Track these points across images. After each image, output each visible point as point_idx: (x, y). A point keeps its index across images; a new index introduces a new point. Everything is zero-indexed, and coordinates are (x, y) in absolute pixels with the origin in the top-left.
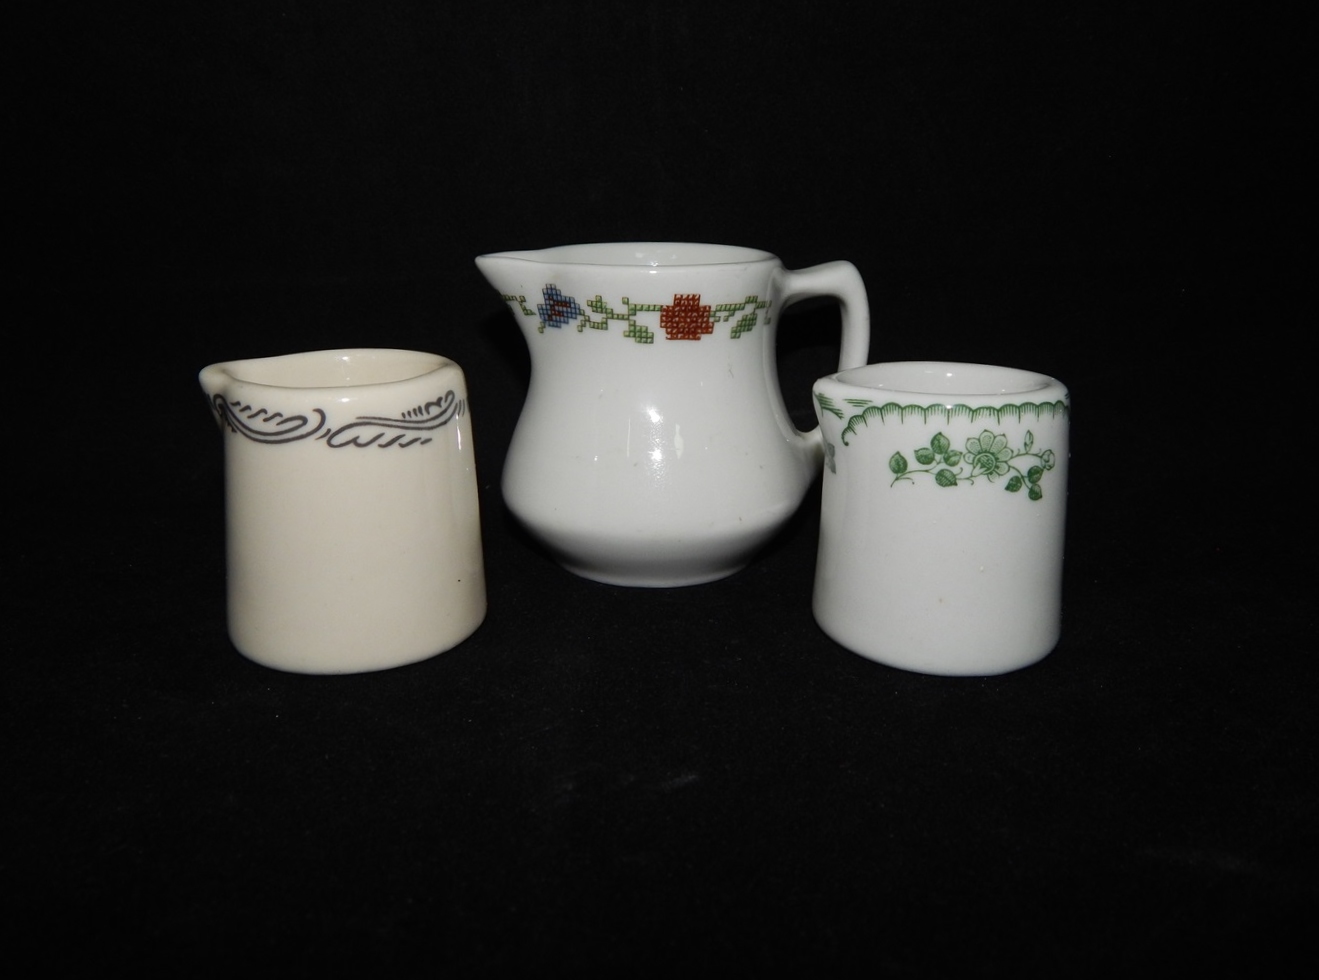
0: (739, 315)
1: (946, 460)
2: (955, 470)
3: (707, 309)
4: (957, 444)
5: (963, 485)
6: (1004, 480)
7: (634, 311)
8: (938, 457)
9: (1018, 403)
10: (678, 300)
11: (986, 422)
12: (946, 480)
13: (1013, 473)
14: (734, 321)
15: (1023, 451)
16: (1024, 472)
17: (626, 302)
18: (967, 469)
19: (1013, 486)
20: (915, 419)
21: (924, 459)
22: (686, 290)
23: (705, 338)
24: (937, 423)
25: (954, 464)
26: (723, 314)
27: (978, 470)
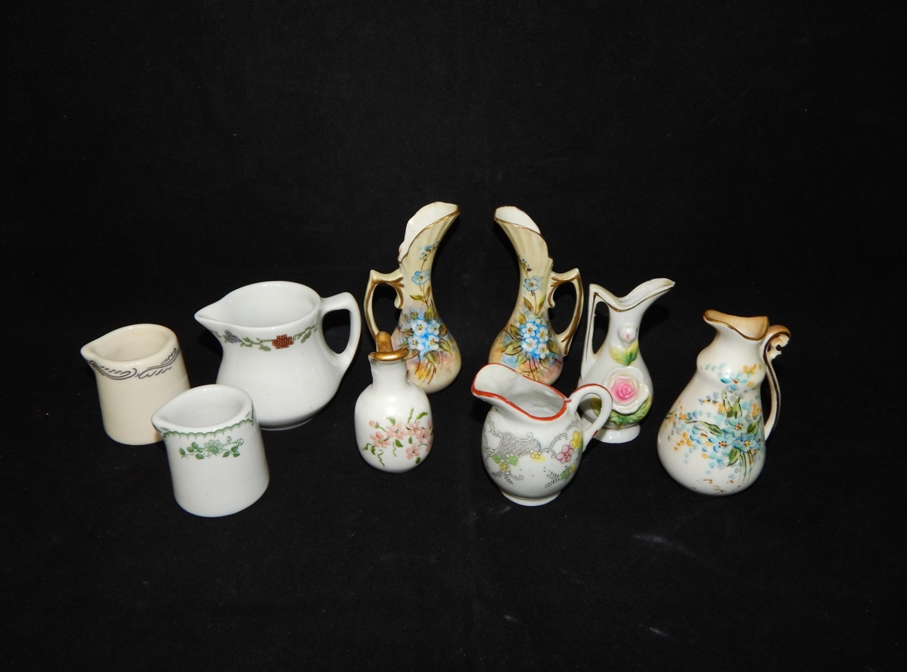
0: (303, 335)
1: (198, 451)
2: (202, 454)
3: (290, 338)
4: (201, 445)
5: (206, 459)
6: (222, 454)
7: (262, 342)
8: (195, 450)
9: (222, 428)
10: (278, 337)
11: (211, 437)
12: (200, 457)
13: (225, 451)
14: (301, 338)
15: (227, 443)
16: (230, 449)
17: (258, 339)
18: (207, 453)
19: (226, 455)
20: (184, 438)
21: (191, 451)
22: (281, 334)
23: (291, 346)
24: (192, 439)
25: (201, 452)
26: (297, 337)
27: (210, 453)
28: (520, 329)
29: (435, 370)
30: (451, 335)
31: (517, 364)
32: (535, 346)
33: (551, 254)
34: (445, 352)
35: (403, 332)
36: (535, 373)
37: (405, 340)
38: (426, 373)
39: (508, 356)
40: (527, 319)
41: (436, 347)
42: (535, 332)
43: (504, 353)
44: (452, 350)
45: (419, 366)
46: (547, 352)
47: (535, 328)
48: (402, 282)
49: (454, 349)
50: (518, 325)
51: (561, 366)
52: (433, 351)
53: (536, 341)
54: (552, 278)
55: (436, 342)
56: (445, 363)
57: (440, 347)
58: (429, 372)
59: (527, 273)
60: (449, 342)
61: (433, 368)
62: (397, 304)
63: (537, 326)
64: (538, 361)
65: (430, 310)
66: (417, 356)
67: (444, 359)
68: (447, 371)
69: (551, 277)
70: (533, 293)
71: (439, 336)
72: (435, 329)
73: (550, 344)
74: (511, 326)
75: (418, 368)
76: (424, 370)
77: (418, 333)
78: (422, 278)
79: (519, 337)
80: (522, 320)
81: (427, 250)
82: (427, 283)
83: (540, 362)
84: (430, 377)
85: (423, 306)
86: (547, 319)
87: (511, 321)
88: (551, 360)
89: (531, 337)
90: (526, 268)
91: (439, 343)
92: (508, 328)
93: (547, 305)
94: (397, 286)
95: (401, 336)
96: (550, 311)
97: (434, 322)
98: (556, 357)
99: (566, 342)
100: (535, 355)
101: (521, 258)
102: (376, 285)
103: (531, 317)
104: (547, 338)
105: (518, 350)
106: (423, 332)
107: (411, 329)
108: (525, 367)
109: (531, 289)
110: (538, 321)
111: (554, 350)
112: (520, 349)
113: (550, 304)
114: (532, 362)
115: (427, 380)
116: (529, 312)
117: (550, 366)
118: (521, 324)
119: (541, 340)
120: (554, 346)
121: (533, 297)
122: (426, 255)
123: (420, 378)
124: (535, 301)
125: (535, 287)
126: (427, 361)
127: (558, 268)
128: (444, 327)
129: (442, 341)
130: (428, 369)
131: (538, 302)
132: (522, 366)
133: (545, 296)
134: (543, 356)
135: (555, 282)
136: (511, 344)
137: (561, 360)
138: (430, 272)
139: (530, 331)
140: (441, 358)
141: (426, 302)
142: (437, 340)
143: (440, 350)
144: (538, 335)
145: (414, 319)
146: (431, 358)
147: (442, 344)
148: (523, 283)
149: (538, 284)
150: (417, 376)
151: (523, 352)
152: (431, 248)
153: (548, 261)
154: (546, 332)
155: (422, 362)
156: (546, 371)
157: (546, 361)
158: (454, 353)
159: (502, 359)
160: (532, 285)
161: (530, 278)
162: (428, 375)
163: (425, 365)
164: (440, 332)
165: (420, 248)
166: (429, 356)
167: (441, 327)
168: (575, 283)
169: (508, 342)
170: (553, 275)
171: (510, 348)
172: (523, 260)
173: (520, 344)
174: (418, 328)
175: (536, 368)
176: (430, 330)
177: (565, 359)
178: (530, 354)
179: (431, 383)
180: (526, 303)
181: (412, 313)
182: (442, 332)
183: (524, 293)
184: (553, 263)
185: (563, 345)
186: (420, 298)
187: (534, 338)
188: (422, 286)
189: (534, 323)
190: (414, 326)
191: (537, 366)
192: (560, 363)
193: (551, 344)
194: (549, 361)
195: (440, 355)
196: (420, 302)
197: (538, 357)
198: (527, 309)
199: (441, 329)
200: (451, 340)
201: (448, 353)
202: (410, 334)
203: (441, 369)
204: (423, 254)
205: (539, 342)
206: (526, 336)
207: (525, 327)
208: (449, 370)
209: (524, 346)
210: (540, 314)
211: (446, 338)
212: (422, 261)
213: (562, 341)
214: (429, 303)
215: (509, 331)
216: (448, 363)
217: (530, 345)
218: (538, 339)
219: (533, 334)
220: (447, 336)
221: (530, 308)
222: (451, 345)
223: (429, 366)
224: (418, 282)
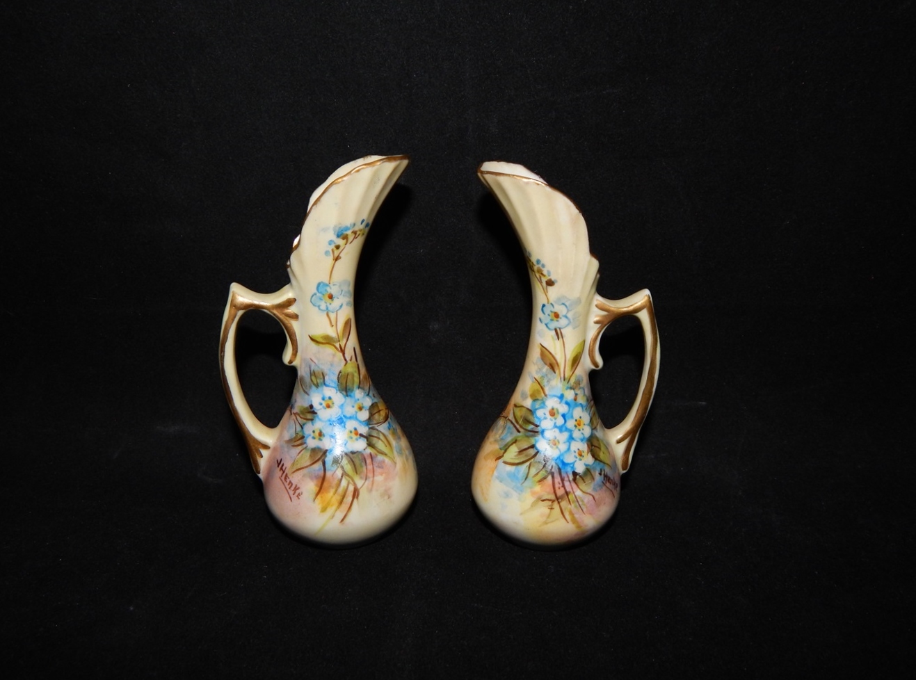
28: (531, 412)
29: (356, 493)
30: (396, 426)
31: (526, 483)
32: (563, 447)
33: (596, 248)
34: (380, 457)
35: (295, 414)
36: (564, 504)
37: (299, 428)
38: (338, 497)
39: (509, 468)
40: (546, 389)
41: (360, 445)
42: (564, 416)
43: (501, 461)
44: (395, 453)
45: (322, 482)
46: (589, 459)
47: (563, 409)
48: (292, 310)
49: (400, 452)
50: (528, 403)
51: (617, 492)
52: (353, 453)
53: (566, 435)
54: (597, 306)
55: (361, 435)
56: (379, 478)
57: (370, 445)
58: (344, 496)
59: (546, 292)
60: (391, 438)
61: (351, 488)
62: (287, 357)
63: (567, 403)
64: (571, 477)
65: (351, 368)
66: (320, 463)
67: (378, 470)
68: (382, 495)
69: (595, 302)
70: (558, 334)
71: (369, 421)
72: (361, 409)
73: (594, 445)
74: (515, 406)
75: (321, 488)
76: (332, 491)
77: (323, 414)
78: (331, 297)
79: (530, 427)
80: (538, 391)
81: (338, 236)
82: (344, 311)
83: (575, 480)
84: (345, 506)
85: (336, 359)
86: (587, 391)
87: (517, 398)
88: (598, 478)
89: (555, 426)
90: (544, 280)
91: (368, 438)
92: (510, 412)
93: (586, 364)
94: (282, 317)
95: (292, 422)
96: (593, 375)
97: (358, 394)
98: (607, 470)
99: (625, 444)
100: (564, 464)
101: (534, 259)
102: (240, 313)
103: (555, 385)
104: (587, 431)
105: (529, 454)
106: (334, 413)
107: (311, 406)
108: (544, 490)
109: (554, 325)
110: (570, 395)
111: (602, 456)
112: (532, 452)
113: (595, 364)
114: (558, 479)
115: (340, 515)
116: (551, 375)
117: (594, 489)
118: (535, 400)
119: (576, 434)
120: (603, 448)
121: (559, 343)
122: (338, 247)
123: (324, 510)
124: (562, 351)
125: (563, 322)
126: (339, 473)
127: (609, 285)
128: (381, 406)
129: (374, 433)
130: (341, 490)
131: (570, 355)
132: (538, 488)
133: (584, 341)
134: (580, 469)
135: (604, 313)
136: (515, 441)
137: (617, 480)
138: (351, 288)
139: (553, 413)
140: (370, 467)
141: (343, 351)
142: (364, 430)
143: (369, 450)
144: (571, 424)
145: (317, 386)
146: (348, 468)
147: (374, 440)
148: (538, 314)
149: (570, 315)
150: (318, 505)
151: (540, 457)
152: (349, 232)
153: (590, 263)
154: (586, 418)
155: (329, 474)
156: (588, 499)
157: (588, 480)
158: (399, 461)
159: (495, 473)
160: (557, 316)
161: (551, 300)
162: (341, 502)
163: (336, 482)
164: (371, 415)
165: (325, 230)
166: (345, 462)
167: (373, 406)
168: (645, 317)
169: (509, 439)
170: (599, 299)
171: (514, 450)
172: (538, 262)
173: (532, 441)
174: (324, 404)
175: (567, 493)
176: (350, 410)
177: (624, 478)
178: (553, 463)
179: (347, 520)
180: (545, 354)
181: (313, 374)
182: (376, 416)
183: (542, 335)
184: (600, 271)
185: (619, 450)
186: (328, 341)
187: (561, 429)
188: (333, 316)
189: (561, 397)
190: (316, 399)
191: (568, 489)
192: (614, 484)
193: (595, 443)
194: (593, 478)
195: (369, 461)
196: (329, 350)
197: (569, 470)
198: (546, 369)
199: (373, 409)
200: (394, 433)
201: (387, 460)
202: (309, 416)
203: (370, 490)
204: (331, 242)
205: (571, 438)
206: (546, 424)
207: (543, 405)
208: (387, 494)
209: (543, 445)
210: (573, 380)
211: (383, 428)
212: (330, 259)
213: (619, 442)
214: (349, 353)
215: (511, 417)
216: (386, 479)
217: (555, 443)
218: (570, 431)
219: (560, 421)
220: (386, 425)
221: (553, 366)
222: (394, 443)
223: (344, 483)
224: (323, 306)
